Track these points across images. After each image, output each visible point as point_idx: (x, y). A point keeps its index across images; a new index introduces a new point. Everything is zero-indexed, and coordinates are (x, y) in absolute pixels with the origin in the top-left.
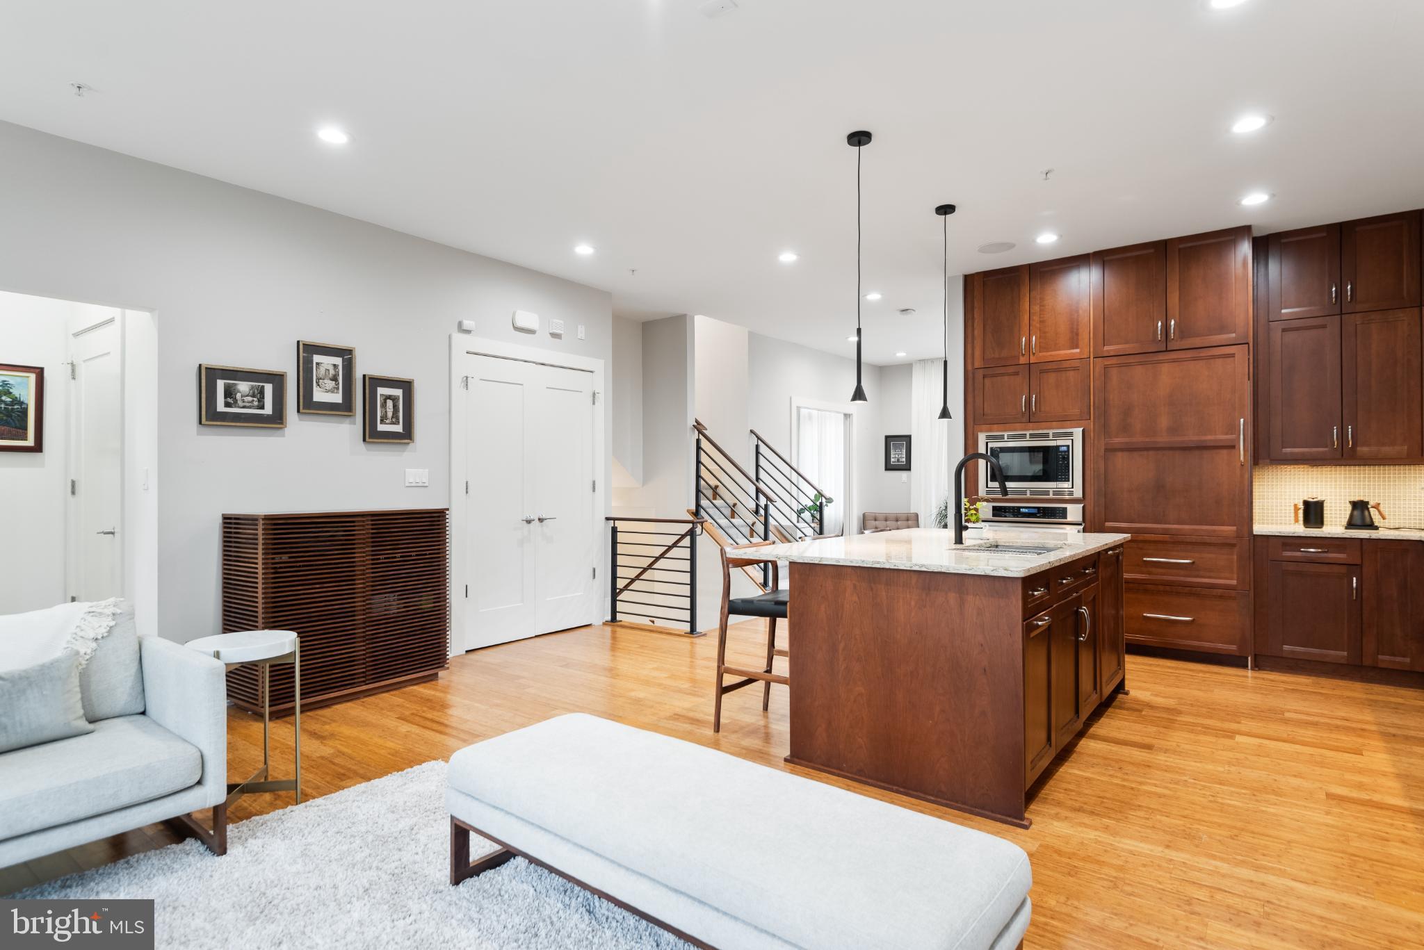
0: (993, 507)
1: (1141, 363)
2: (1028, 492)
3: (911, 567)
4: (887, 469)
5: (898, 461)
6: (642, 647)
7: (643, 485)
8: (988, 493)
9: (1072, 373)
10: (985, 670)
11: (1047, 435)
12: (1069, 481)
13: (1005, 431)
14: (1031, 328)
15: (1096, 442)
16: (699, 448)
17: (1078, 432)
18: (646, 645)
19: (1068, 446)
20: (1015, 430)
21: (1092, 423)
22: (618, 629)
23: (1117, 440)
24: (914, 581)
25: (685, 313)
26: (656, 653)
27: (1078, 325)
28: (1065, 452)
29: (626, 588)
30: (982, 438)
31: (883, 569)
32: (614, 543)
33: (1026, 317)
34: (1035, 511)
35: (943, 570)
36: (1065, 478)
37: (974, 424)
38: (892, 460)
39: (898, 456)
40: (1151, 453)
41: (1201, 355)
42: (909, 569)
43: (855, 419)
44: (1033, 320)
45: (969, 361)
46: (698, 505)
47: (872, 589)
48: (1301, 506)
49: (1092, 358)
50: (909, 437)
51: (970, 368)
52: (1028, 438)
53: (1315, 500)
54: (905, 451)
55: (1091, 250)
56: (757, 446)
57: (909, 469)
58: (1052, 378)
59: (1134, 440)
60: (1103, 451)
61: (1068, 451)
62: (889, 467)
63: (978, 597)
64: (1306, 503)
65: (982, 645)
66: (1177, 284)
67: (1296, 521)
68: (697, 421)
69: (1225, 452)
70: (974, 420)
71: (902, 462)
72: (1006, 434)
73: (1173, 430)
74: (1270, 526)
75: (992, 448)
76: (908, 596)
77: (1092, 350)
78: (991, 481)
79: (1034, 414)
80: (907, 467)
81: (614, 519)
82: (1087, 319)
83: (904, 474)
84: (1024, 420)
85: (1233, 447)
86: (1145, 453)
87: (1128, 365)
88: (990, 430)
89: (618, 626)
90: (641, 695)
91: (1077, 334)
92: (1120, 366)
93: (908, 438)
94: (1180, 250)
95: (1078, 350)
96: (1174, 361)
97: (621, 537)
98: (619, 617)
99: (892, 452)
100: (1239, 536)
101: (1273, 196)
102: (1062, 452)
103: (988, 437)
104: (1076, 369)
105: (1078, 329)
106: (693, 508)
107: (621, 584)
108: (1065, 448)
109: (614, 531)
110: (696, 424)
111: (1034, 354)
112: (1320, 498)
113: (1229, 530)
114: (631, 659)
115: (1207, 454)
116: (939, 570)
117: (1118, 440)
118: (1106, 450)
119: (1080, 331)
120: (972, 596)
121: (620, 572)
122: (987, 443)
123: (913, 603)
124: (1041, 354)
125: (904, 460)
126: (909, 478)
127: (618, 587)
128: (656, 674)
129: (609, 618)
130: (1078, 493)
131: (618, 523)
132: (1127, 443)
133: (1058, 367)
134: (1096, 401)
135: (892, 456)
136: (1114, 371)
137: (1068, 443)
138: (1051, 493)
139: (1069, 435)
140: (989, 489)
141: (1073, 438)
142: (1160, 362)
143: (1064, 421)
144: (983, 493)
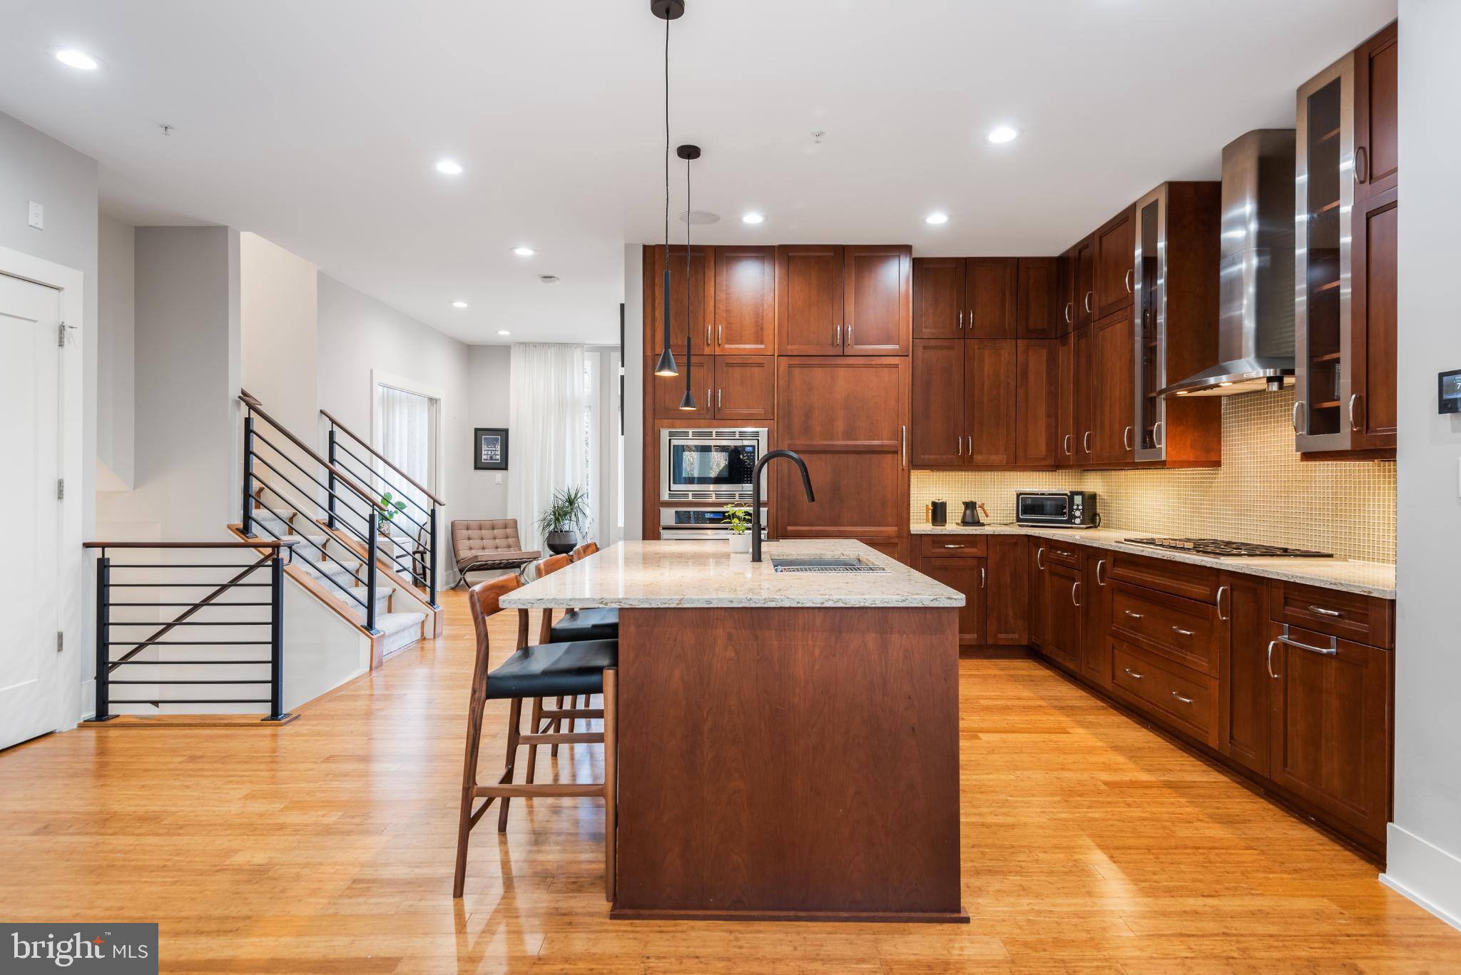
0: (676, 512)
1: (821, 366)
2: (715, 496)
3: (823, 603)
4: (476, 468)
5: (491, 458)
6: (193, 759)
7: (135, 487)
8: (671, 496)
9: (756, 370)
10: (913, 729)
11: (733, 434)
13: (689, 427)
14: (717, 316)
15: (779, 444)
16: (248, 431)
17: (763, 431)
18: (199, 753)
19: (754, 447)
20: (699, 427)
21: (776, 424)
22: (113, 733)
23: (798, 442)
24: (818, 621)
25: (225, 224)
26: (230, 767)
27: (762, 320)
28: (750, 452)
29: (125, 660)
30: (665, 434)
31: (781, 608)
32: (103, 585)
33: (712, 304)
34: (719, 516)
35: (867, 605)
37: (654, 418)
38: (484, 457)
39: (490, 452)
40: (829, 456)
41: (873, 363)
42: (819, 605)
43: (443, 404)
44: (719, 308)
45: (649, 346)
46: (247, 518)
47: (756, 638)
48: (930, 507)
49: (776, 355)
50: (506, 431)
51: (649, 353)
52: (714, 437)
53: (940, 501)
54: (499, 447)
55: (776, 243)
56: (331, 434)
57: (506, 468)
58: (737, 372)
59: (814, 442)
61: (754, 452)
62: (479, 465)
63: (905, 636)
64: (934, 504)
65: (910, 698)
66: (854, 291)
67: (927, 520)
68: (243, 393)
69: (889, 456)
70: (654, 413)
71: (496, 460)
72: (690, 431)
73: (849, 434)
74: (919, 525)
75: (675, 446)
76: (810, 643)
77: (776, 346)
78: (674, 483)
79: (719, 409)
80: (503, 465)
81: (104, 546)
82: (771, 314)
83: (498, 475)
84: (708, 417)
85: (896, 452)
86: (824, 456)
87: (810, 366)
88: (673, 427)
89: (115, 726)
90: (259, 858)
91: (762, 329)
92: (802, 366)
93: (504, 433)
94: (855, 257)
95: (763, 346)
96: (849, 366)
97: (115, 576)
98: (113, 709)
99: (484, 447)
100: (899, 536)
101: (951, 217)
102: (747, 453)
103: (671, 434)
104: (760, 365)
105: (762, 324)
106: (238, 522)
107: (115, 654)
108: (750, 449)
109: (103, 566)
110: (241, 395)
111: (719, 345)
112: (944, 500)
113: (891, 530)
114: (188, 787)
115: (875, 457)
116: (862, 605)
117: (800, 442)
119: (765, 326)
120: (897, 636)
121: (114, 634)
122: (670, 440)
123: (817, 652)
124: (727, 346)
125: (498, 457)
126: (505, 480)
127: (110, 660)
128: (258, 807)
129: (92, 713)
130: (763, 496)
131: (109, 552)
132: (807, 445)
133: (745, 363)
134: (781, 399)
135: (483, 453)
136: (797, 371)
137: (755, 443)
138: (737, 496)
139: (757, 434)
140: (672, 492)
141: (759, 438)
142: (837, 366)
143: (748, 419)
144: (665, 496)
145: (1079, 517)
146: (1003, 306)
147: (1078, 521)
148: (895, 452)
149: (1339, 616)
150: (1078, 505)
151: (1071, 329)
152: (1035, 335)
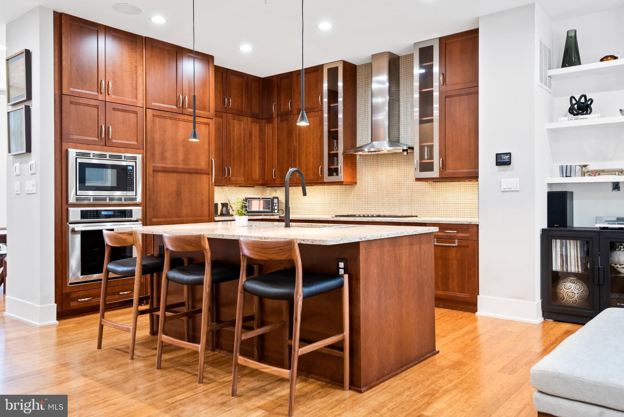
0: (82, 211)
1: (171, 118)
2: (108, 199)
8: (77, 199)
9: (132, 115)
11: (120, 157)
12: (133, 191)
13: (91, 150)
15: (148, 165)
17: (139, 157)
19: (133, 166)
20: (99, 150)
21: (145, 152)
23: (158, 165)
27: (136, 83)
28: (130, 170)
30: (72, 152)
34: (112, 213)
36: (131, 189)
37: (62, 141)
40: (175, 175)
52: (108, 158)
58: (120, 115)
59: (167, 166)
60: (152, 171)
61: (133, 170)
69: (205, 176)
70: (61, 138)
72: (92, 153)
73: (184, 161)
75: (79, 163)
77: (144, 102)
78: (79, 190)
79: (109, 139)
82: (141, 80)
84: (104, 143)
86: (172, 174)
87: (165, 117)
88: (79, 148)
91: (136, 89)
92: (160, 117)
94: (188, 56)
95: (136, 100)
96: (185, 121)
102: (128, 170)
103: (77, 153)
104: (135, 112)
113: (206, 219)
115: (198, 176)
117: (160, 165)
118: (154, 171)
119: (137, 87)
122: (76, 158)
124: (113, 96)
130: (139, 199)
132: (163, 167)
133: (125, 110)
134: (148, 137)
136: (157, 120)
137: (134, 164)
138: (123, 199)
139: (135, 158)
140: (78, 197)
141: (137, 161)
142: (179, 120)
143: (127, 147)
144: (72, 199)
145: (277, 209)
146: (242, 98)
147: (276, 211)
148: (209, 173)
149: (457, 233)
150: (276, 204)
151: (275, 116)
152: (255, 117)
